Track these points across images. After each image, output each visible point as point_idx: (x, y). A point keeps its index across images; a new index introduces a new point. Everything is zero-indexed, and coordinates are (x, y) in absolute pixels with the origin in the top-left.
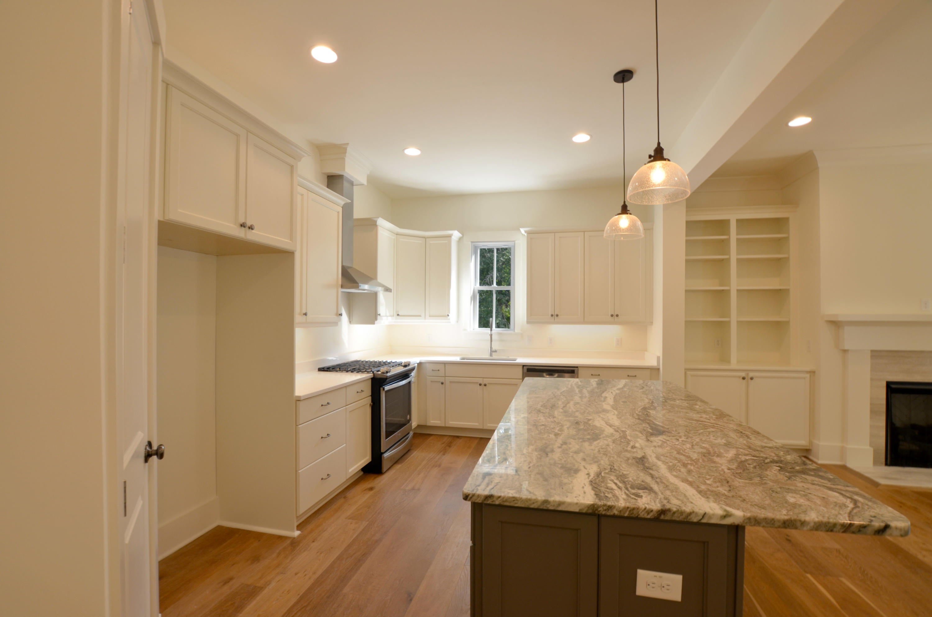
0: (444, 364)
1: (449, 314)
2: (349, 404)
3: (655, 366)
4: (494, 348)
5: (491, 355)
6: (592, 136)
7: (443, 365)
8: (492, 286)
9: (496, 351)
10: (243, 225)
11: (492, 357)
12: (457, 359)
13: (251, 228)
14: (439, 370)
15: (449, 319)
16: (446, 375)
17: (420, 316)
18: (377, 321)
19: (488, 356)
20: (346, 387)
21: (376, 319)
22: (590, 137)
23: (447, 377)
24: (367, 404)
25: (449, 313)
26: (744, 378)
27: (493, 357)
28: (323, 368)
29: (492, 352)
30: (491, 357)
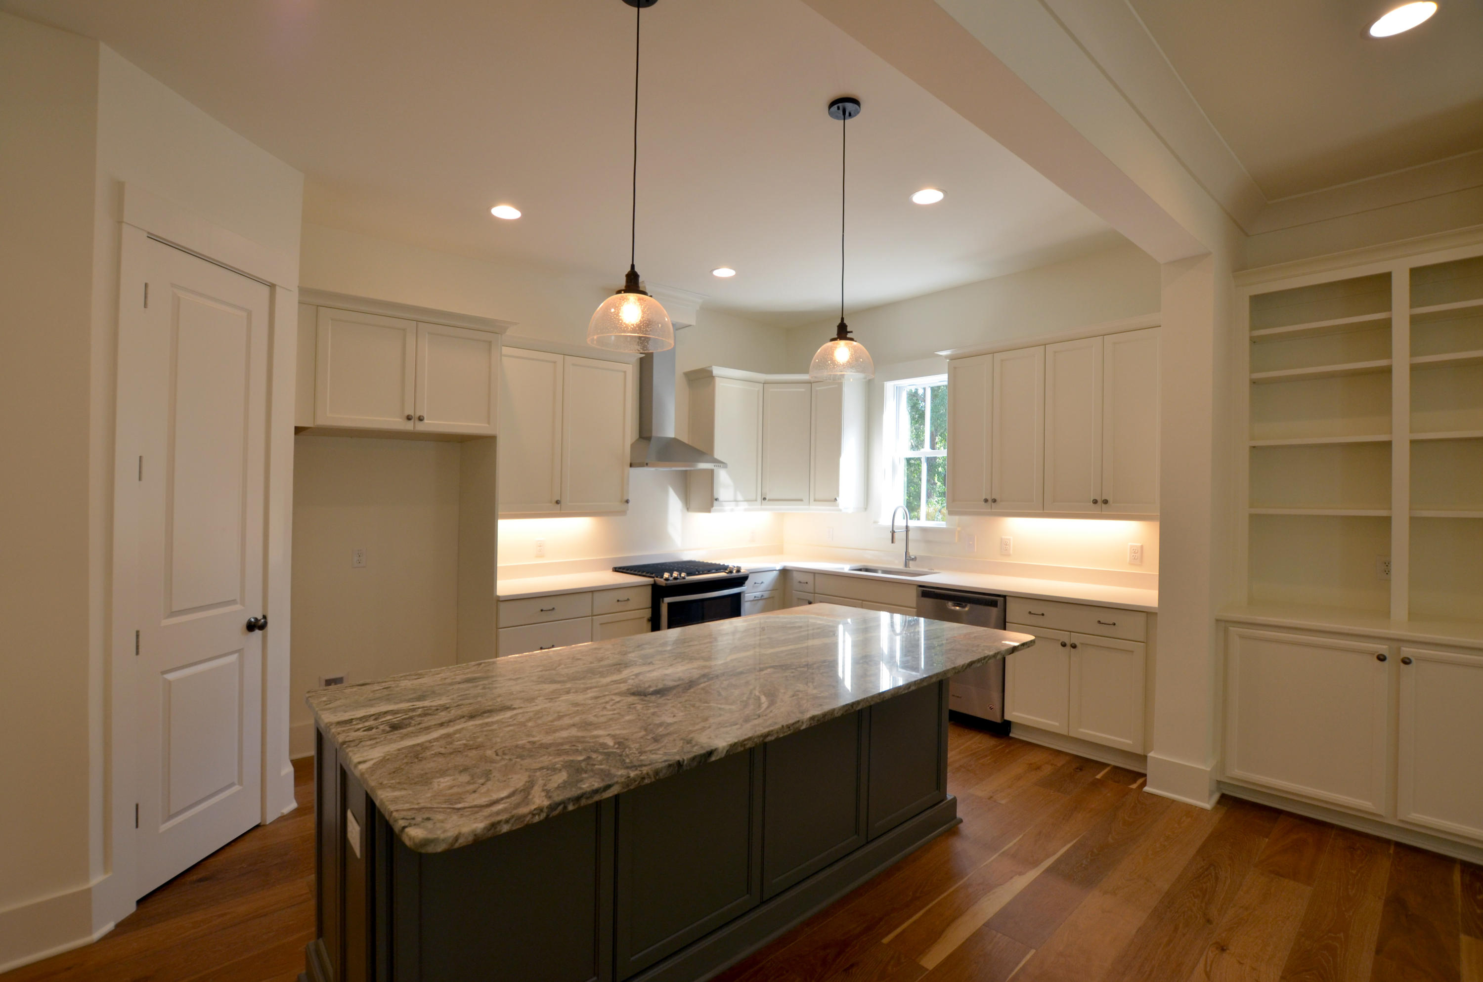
0: (813, 574)
1: (837, 499)
2: (597, 614)
3: (1154, 608)
4: (912, 553)
5: (906, 565)
6: (947, 192)
7: (811, 576)
8: (922, 450)
9: (915, 559)
10: (409, 418)
11: (908, 569)
12: (846, 568)
13: (421, 419)
14: (807, 583)
15: (838, 506)
16: (817, 591)
17: (801, 500)
18: (714, 508)
19: (900, 566)
20: (592, 592)
21: (712, 506)
22: (944, 194)
23: (816, 593)
24: (643, 618)
25: (838, 496)
26: (1382, 658)
27: (910, 569)
28: (620, 568)
29: (908, 559)
30: (906, 568)
